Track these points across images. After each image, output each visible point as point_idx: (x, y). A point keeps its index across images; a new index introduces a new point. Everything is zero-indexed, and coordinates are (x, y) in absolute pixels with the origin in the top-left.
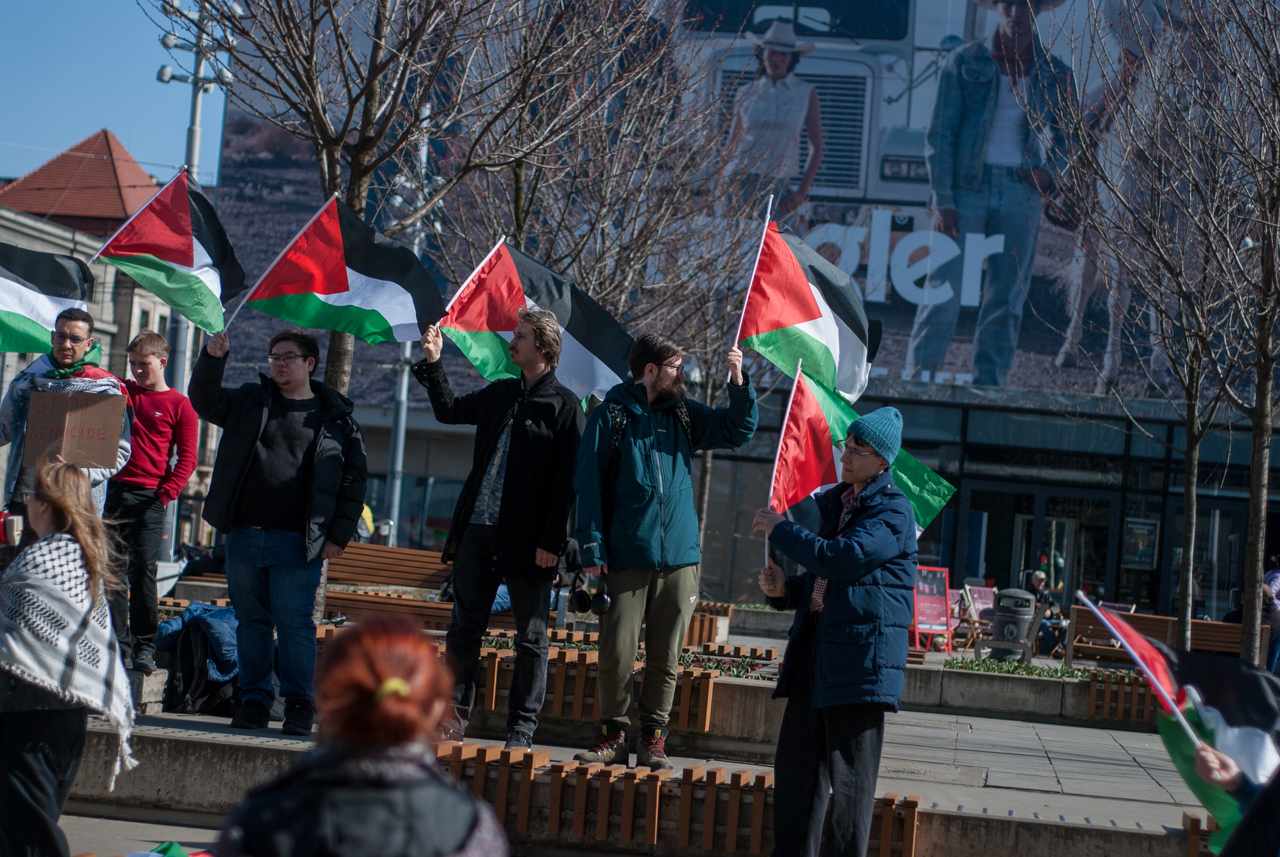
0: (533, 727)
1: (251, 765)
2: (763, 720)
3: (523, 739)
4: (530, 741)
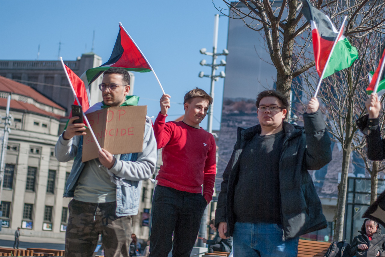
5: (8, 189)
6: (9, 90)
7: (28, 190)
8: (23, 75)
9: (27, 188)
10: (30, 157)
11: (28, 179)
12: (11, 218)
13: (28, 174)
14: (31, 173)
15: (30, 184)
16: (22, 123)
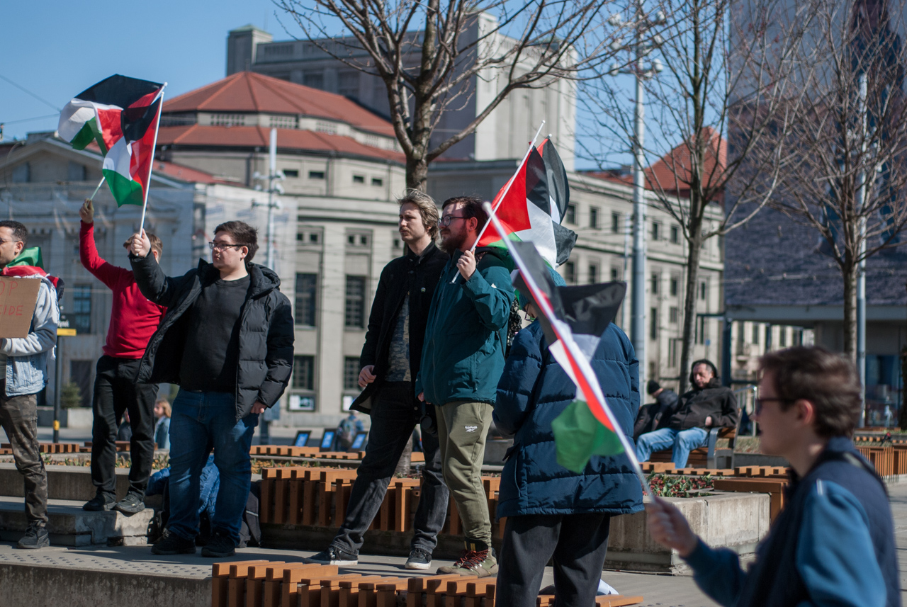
0: (433, 546)
1: (91, 586)
3: (421, 556)
4: (430, 557)
5: (307, 327)
6: (294, 110)
7: (349, 328)
8: (327, 72)
9: (347, 323)
10: (348, 254)
11: (348, 302)
12: (318, 391)
13: (348, 293)
14: (355, 290)
15: (353, 313)
16: (327, 179)
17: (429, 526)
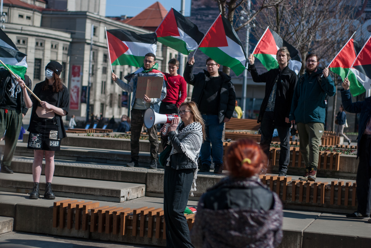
0: (286, 170)
2: (355, 167)
4: (286, 174)
16: (9, 15)
17: (284, 164)
